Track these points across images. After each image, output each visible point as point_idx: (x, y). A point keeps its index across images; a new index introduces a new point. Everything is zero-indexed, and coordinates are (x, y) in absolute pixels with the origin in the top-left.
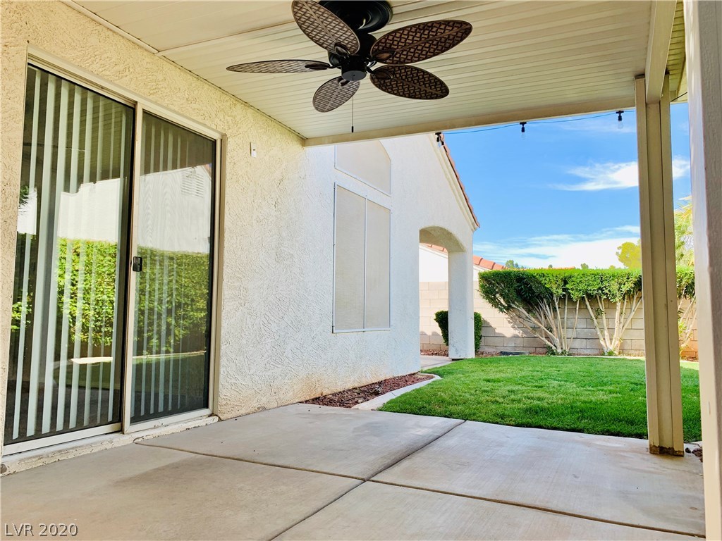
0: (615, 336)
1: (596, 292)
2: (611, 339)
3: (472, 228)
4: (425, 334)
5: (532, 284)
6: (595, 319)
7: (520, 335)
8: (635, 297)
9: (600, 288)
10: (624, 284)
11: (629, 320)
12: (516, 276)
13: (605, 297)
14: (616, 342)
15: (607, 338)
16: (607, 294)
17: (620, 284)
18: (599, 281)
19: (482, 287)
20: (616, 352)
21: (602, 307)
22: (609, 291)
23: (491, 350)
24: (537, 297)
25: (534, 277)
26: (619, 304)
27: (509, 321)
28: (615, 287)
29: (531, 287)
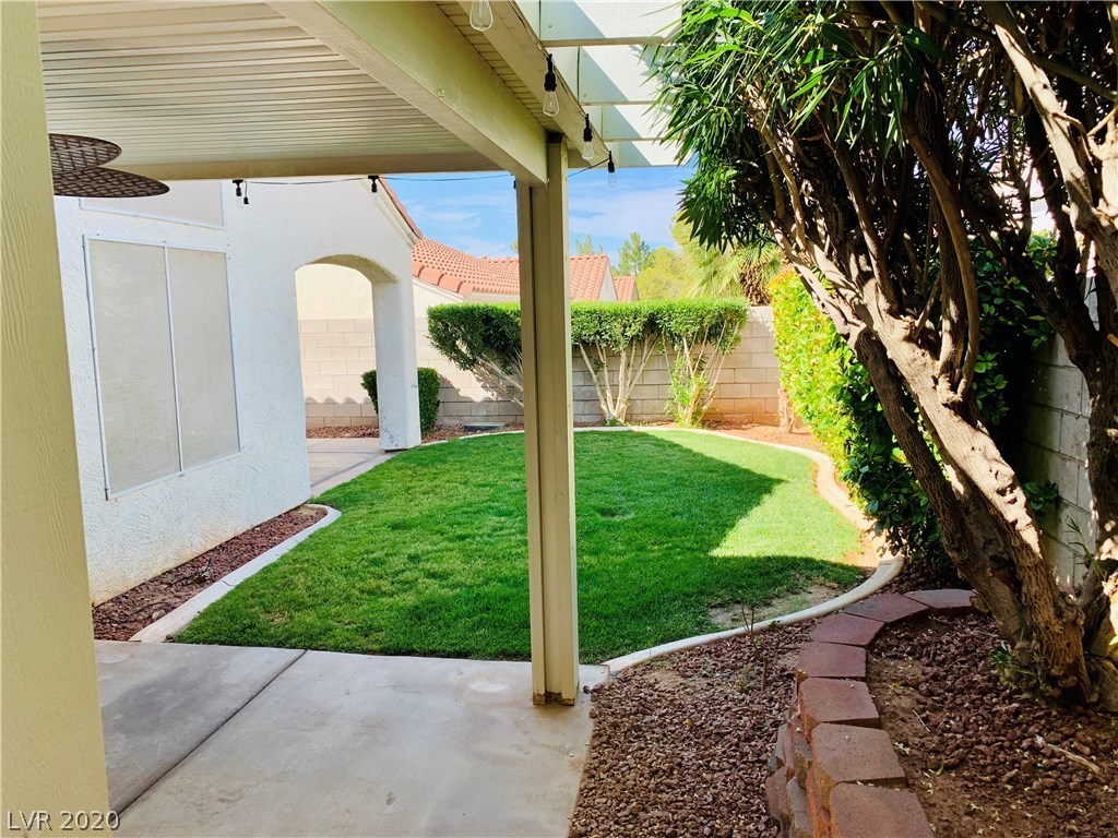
0: (619, 398)
1: (592, 338)
2: (615, 400)
3: (409, 241)
4: (355, 403)
5: (505, 327)
6: (594, 375)
7: (494, 398)
8: (646, 342)
9: (598, 333)
10: (630, 326)
11: (639, 374)
12: (481, 315)
13: (604, 345)
14: (622, 406)
15: (610, 400)
16: (607, 340)
17: (625, 327)
18: (596, 322)
19: (432, 330)
20: (621, 420)
21: (603, 359)
22: (610, 336)
23: (453, 422)
24: (514, 345)
25: (507, 316)
26: (623, 354)
27: (478, 379)
28: (618, 330)
29: (503, 331)
